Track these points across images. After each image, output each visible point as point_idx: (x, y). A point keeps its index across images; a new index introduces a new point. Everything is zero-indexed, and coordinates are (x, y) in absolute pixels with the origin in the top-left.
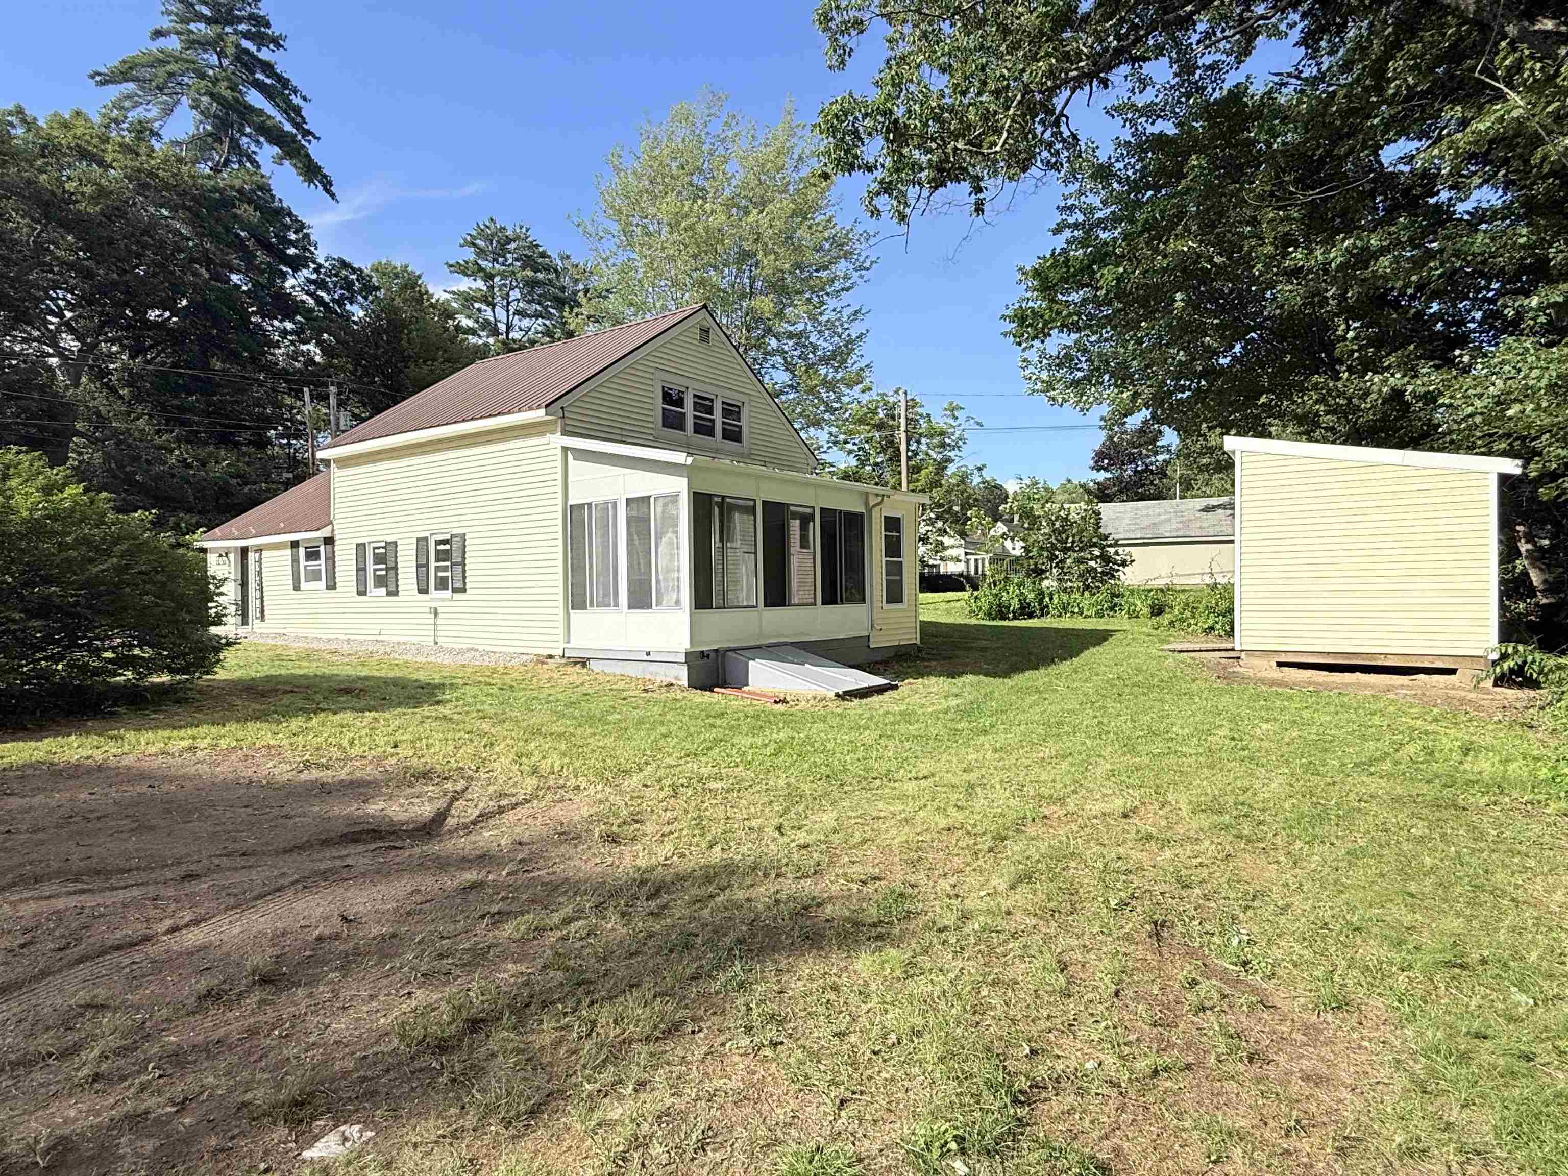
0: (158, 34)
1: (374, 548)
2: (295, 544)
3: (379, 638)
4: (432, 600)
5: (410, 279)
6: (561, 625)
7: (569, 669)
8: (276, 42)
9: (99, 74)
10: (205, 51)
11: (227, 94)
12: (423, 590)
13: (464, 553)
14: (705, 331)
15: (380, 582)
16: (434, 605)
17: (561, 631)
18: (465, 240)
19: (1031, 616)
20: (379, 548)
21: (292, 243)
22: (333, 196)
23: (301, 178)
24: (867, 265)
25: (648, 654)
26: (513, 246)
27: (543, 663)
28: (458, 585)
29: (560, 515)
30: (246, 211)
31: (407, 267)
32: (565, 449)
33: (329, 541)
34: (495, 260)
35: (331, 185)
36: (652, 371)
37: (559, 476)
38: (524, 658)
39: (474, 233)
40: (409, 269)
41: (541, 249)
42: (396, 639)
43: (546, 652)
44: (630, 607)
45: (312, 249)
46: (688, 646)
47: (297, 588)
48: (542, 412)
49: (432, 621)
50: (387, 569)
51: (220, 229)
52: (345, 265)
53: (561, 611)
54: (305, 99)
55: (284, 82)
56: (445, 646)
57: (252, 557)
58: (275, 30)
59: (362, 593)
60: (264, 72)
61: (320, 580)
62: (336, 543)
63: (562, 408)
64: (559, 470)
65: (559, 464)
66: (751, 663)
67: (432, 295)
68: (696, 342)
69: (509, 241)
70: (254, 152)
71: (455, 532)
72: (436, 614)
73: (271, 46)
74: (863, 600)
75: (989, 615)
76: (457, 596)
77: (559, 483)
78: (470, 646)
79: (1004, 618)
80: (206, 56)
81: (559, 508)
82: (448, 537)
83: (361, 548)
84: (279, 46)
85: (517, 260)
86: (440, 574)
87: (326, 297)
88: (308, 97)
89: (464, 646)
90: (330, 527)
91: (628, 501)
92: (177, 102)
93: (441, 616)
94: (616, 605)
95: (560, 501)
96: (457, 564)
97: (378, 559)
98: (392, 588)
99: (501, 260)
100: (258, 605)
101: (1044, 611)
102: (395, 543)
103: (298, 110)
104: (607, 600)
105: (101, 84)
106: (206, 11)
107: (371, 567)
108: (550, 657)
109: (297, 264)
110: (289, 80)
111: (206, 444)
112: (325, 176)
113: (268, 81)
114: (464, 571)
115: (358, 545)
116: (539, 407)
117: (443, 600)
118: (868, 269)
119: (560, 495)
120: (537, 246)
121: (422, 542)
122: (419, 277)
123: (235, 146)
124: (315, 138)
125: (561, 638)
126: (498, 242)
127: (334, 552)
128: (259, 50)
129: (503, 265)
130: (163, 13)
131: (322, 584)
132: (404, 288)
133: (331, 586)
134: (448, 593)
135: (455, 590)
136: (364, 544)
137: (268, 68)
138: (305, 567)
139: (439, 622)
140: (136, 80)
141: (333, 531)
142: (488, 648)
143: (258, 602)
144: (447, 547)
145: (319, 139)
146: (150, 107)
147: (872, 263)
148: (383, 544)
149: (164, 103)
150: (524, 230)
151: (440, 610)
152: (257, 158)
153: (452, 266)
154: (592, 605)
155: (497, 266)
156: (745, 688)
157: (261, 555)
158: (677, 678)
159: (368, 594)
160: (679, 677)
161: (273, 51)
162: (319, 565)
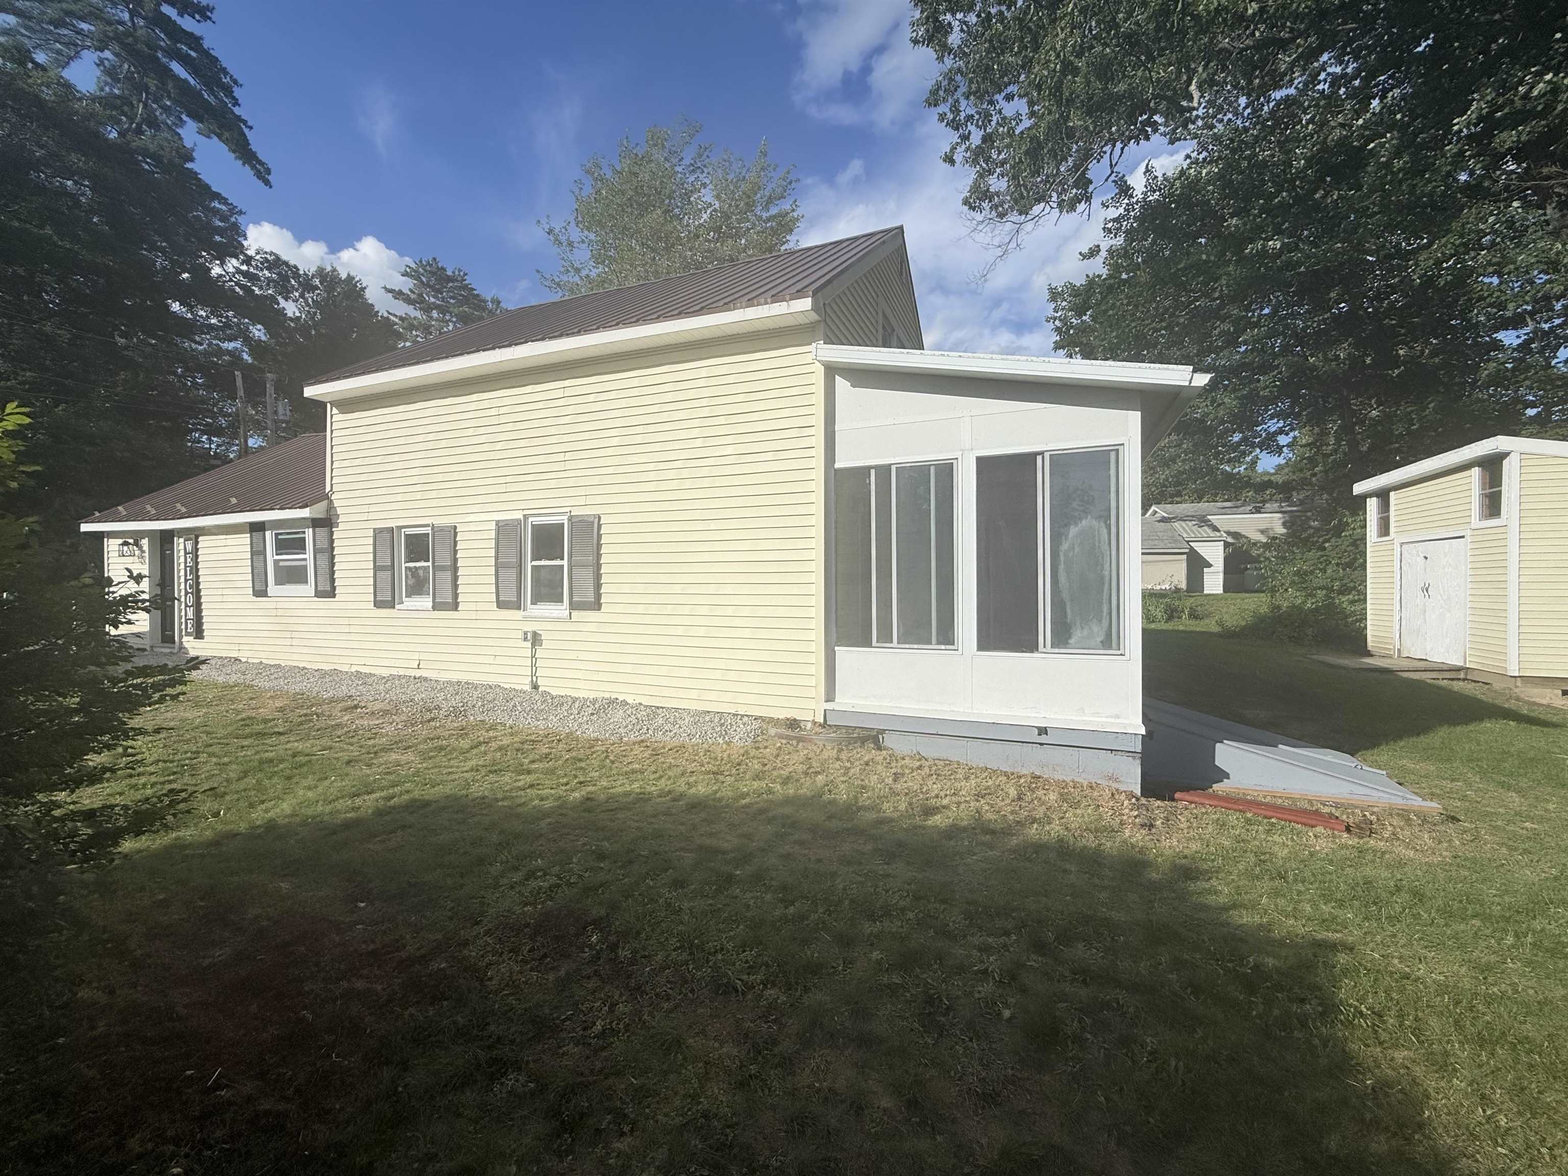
1: (411, 537)
2: (257, 528)
3: (418, 673)
6: (815, 671)
8: (202, 12)
10: (114, 5)
12: (509, 604)
13: (598, 547)
15: (422, 588)
16: (530, 627)
17: (815, 680)
20: (417, 536)
21: (217, 230)
22: (268, 184)
25: (1043, 731)
26: (450, 285)
28: (584, 597)
29: (818, 486)
31: (352, 279)
32: (832, 370)
33: (326, 523)
37: (818, 421)
38: (743, 725)
42: (455, 677)
43: (781, 716)
44: (983, 645)
45: (243, 240)
47: (260, 593)
49: (527, 652)
50: (435, 569)
52: (278, 259)
53: (818, 646)
54: (236, 81)
55: (211, 60)
56: (557, 692)
57: (180, 544)
59: (384, 604)
60: (188, 44)
61: (305, 581)
62: (339, 527)
63: (824, 306)
64: (817, 408)
65: (818, 397)
68: (898, 274)
71: (578, 512)
72: (536, 641)
73: (196, 15)
76: (582, 614)
77: (819, 432)
78: (610, 695)
80: (115, 11)
81: (818, 475)
82: (559, 520)
83: (384, 535)
84: (206, 17)
89: (598, 695)
90: (325, 503)
91: (982, 460)
92: (74, 56)
93: (547, 644)
94: (947, 640)
95: (819, 463)
96: (582, 563)
98: (446, 598)
100: (190, 614)
102: (453, 528)
103: (227, 91)
107: (402, 565)
108: (793, 724)
109: (222, 253)
112: (262, 165)
113: (193, 54)
114: (598, 576)
115: (378, 531)
119: (819, 452)
121: (508, 528)
125: (814, 691)
127: (332, 541)
128: (182, 18)
131: (309, 589)
133: (326, 592)
134: (558, 610)
135: (576, 606)
136: (390, 530)
138: (276, 562)
139: (544, 653)
141: (331, 510)
142: (649, 702)
143: (191, 610)
148: (428, 530)
150: (462, 274)
151: (545, 636)
152: (178, 131)
157: (197, 543)
158: (1116, 780)
159: (397, 607)
160: (1121, 779)
161: (199, 21)
162: (305, 560)
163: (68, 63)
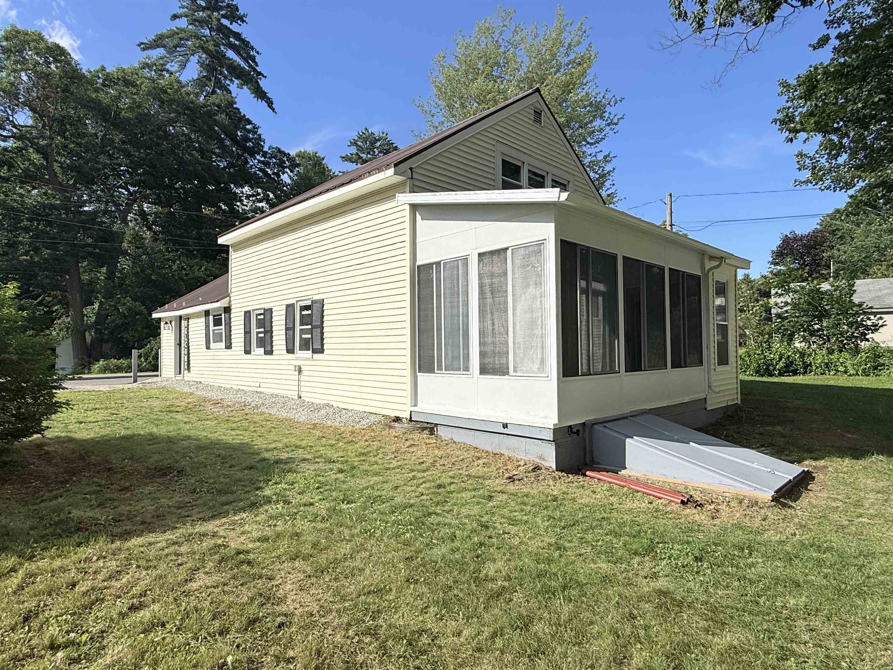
0: (175, 17)
1: (257, 315)
2: (207, 313)
3: (259, 390)
4: (297, 359)
5: (318, 160)
6: (408, 387)
7: (416, 436)
8: (241, 19)
9: (142, 43)
10: (202, 27)
11: (212, 48)
12: (290, 350)
13: (323, 316)
14: (538, 114)
15: (261, 343)
16: (298, 363)
17: (408, 393)
18: (351, 142)
19: (795, 373)
20: (260, 314)
21: (250, 140)
22: (273, 110)
23: (253, 95)
24: (615, 121)
25: (505, 426)
26: (378, 144)
27: (390, 427)
28: (317, 346)
29: (407, 277)
30: (222, 117)
31: (316, 153)
32: (414, 207)
33: (227, 310)
34: (369, 153)
35: (272, 104)
36: (494, 143)
37: (407, 238)
38: (373, 418)
39: (356, 138)
40: (318, 155)
41: (394, 145)
42: (271, 392)
43: (393, 414)
44: (482, 371)
45: (262, 143)
46: (556, 422)
47: (208, 348)
48: (391, 171)
49: (296, 378)
50: (265, 332)
51: (205, 127)
52: (279, 151)
53: (408, 373)
54: (258, 53)
55: (246, 44)
56: (307, 400)
57: (184, 323)
58: (241, 12)
59: (248, 352)
60: (235, 38)
61: (222, 341)
62: (232, 311)
63: (411, 169)
64: (407, 231)
65: (407, 225)
66: (628, 440)
67: (331, 170)
68: (531, 122)
69: (377, 141)
70: (228, 85)
71: (316, 298)
72: (300, 371)
73: (239, 21)
74: (701, 363)
75: (758, 372)
76: (317, 356)
77: (408, 244)
78: (326, 402)
79: (771, 375)
80: (203, 31)
81: (407, 270)
82: (309, 303)
83: (247, 314)
84: (243, 21)
85: (380, 152)
86: (304, 336)
87: (269, 172)
88: (260, 52)
89: (322, 402)
90: (228, 298)
91: (480, 255)
92: (187, 61)
93: (304, 373)
94: (467, 369)
95: (407, 263)
96: (316, 327)
97: (261, 323)
98: (269, 348)
99: (371, 153)
100: (186, 359)
101: (807, 368)
102: (271, 310)
103: (253, 59)
104: (456, 363)
105: (144, 49)
106: (203, 4)
107: (254, 330)
108: (397, 419)
109: (252, 153)
110: (249, 42)
111: (195, 257)
112: (269, 99)
113: (237, 43)
114: (322, 334)
115: (246, 312)
116: (388, 166)
117: (307, 359)
118: (616, 124)
119: (407, 257)
120: (392, 144)
121: (290, 308)
122: (323, 159)
123: (218, 82)
124: (263, 76)
125: (408, 400)
126: (370, 142)
127: (230, 318)
128: (231, 24)
129: (373, 155)
130: (180, 7)
131: (223, 345)
132: (315, 165)
133: (229, 346)
134: (308, 354)
135: (315, 351)
136: (249, 312)
137: (237, 36)
138: (213, 330)
139: (302, 378)
140: (164, 46)
141: (230, 302)
142: (342, 406)
143: (186, 357)
144: (309, 312)
145: (266, 77)
146: (173, 64)
147: (618, 119)
148: (262, 311)
149: (179, 61)
150: (385, 135)
151: (303, 368)
152: (230, 88)
153: (344, 158)
154: (440, 368)
155: (369, 156)
156: (623, 472)
157: (188, 322)
158: (544, 460)
159: (252, 353)
160: (546, 458)
161: (240, 25)
162: (221, 329)
163: (185, 66)
